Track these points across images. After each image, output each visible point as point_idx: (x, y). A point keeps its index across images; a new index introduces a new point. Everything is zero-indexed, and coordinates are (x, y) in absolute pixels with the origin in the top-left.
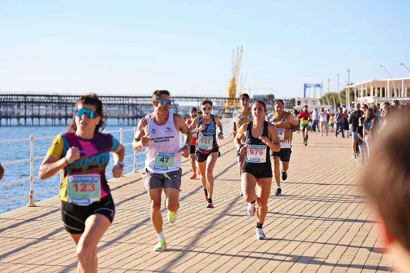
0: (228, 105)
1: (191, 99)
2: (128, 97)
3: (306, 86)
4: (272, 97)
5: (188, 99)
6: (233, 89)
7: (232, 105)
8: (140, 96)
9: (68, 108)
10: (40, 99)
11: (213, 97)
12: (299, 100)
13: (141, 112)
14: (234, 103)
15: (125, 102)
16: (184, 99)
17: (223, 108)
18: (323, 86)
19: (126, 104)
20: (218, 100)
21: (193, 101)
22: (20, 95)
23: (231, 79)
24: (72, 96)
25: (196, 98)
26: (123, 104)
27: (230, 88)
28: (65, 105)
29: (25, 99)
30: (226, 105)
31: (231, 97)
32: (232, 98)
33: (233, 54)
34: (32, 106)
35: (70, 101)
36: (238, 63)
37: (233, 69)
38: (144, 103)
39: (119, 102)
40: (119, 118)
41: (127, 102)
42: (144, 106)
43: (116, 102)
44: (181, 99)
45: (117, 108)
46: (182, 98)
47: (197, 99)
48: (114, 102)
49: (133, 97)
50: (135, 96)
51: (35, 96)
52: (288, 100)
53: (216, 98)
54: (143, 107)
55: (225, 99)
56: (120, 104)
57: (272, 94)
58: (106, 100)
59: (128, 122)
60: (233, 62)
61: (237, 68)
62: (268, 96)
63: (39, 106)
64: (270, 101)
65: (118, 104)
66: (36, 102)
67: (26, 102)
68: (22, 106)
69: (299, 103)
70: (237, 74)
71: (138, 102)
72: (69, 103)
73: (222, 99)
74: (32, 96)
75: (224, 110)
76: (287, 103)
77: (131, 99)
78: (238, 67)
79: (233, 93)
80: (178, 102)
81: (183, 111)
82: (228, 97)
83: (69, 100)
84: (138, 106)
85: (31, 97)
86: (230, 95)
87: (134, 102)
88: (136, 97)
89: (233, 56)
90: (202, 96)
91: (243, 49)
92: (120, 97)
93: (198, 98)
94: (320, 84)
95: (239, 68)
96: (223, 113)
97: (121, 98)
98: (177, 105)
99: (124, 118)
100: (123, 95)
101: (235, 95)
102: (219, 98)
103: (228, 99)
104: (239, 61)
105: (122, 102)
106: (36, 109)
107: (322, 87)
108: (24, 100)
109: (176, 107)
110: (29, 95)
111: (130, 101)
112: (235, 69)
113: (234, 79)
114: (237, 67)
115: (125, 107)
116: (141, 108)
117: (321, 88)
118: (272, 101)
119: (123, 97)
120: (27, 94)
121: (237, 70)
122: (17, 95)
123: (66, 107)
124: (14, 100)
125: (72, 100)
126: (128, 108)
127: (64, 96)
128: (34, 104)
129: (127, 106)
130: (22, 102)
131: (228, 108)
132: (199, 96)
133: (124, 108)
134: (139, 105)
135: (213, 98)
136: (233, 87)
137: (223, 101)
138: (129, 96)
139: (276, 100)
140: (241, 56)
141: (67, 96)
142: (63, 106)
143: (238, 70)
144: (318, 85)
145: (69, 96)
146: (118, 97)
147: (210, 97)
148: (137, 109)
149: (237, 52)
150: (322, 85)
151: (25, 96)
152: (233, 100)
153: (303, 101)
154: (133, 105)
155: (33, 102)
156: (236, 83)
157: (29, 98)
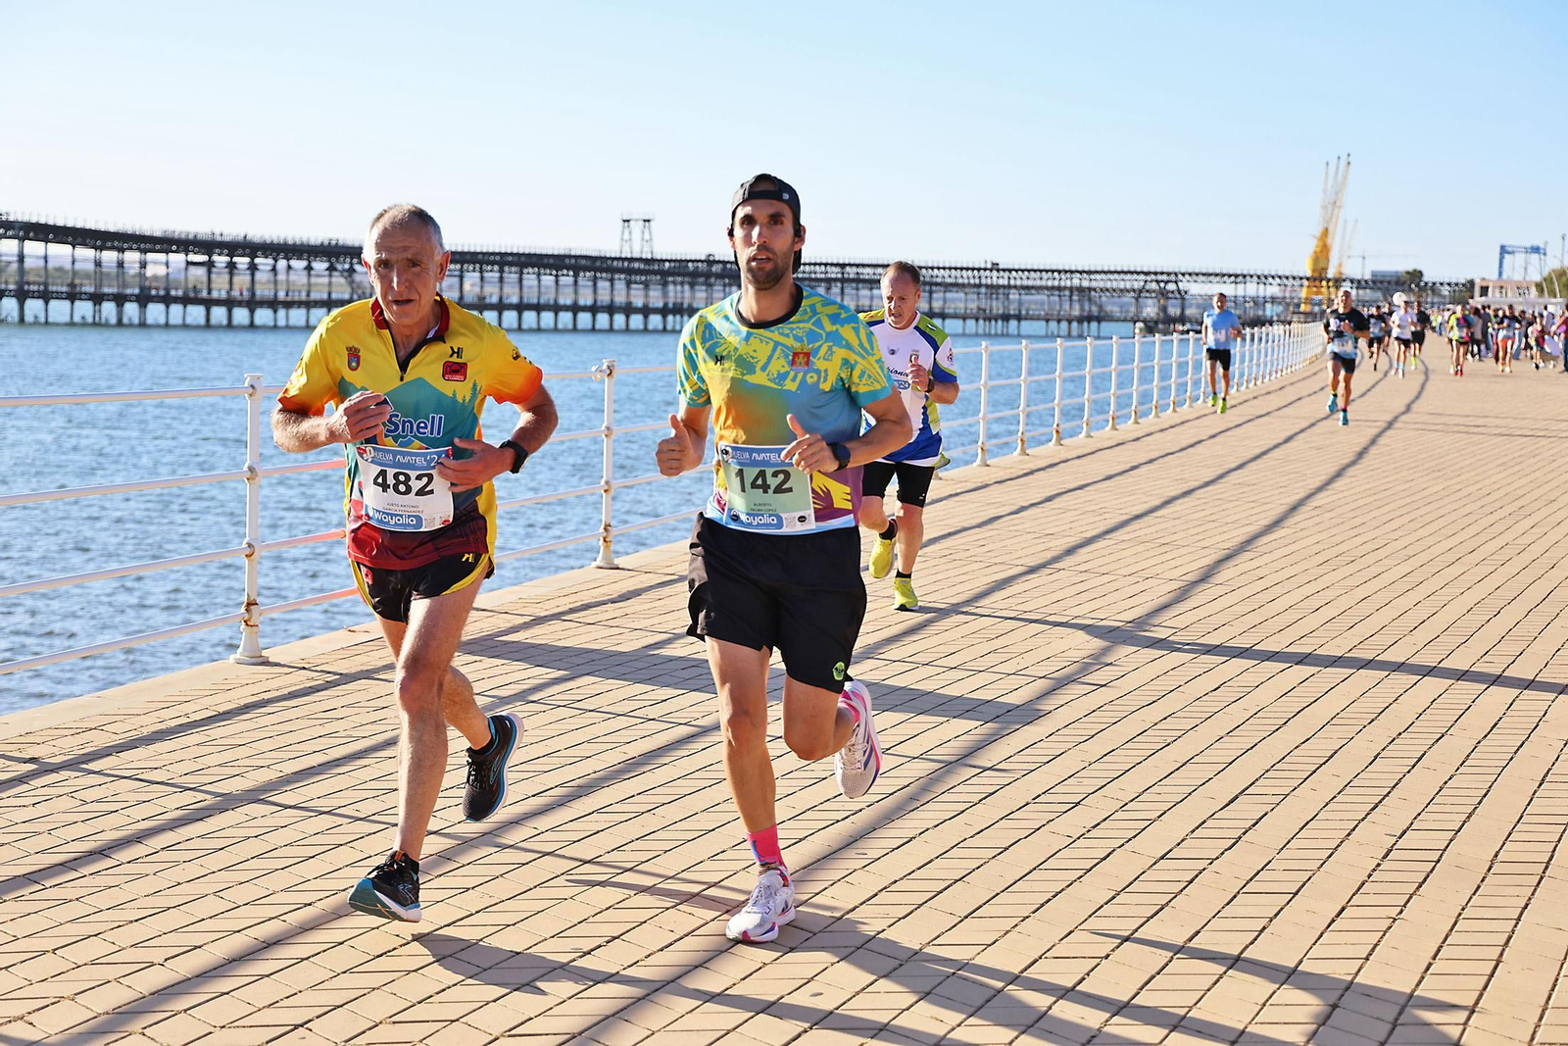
0: (1308, 293)
1: (1218, 278)
2: (1072, 272)
3: (1503, 250)
4: (1416, 275)
5: (1212, 278)
6: (1322, 254)
7: (1317, 293)
8: (1099, 269)
9: (935, 295)
10: (874, 274)
11: (1273, 273)
12: (1484, 284)
13: (1100, 307)
14: (1324, 290)
15: (1063, 283)
16: (1202, 278)
17: (1296, 301)
18: (1548, 252)
19: (1065, 288)
20: (1285, 281)
21: (1225, 282)
22: (832, 265)
23: (1318, 231)
24: (944, 268)
25: (1230, 276)
26: (1059, 288)
27: (1315, 252)
28: (927, 288)
29: (843, 273)
30: (1304, 293)
31: (1316, 275)
32: (1318, 278)
33: (1327, 173)
34: (857, 289)
35: (939, 280)
36: (1337, 194)
37: (1324, 207)
38: (1109, 285)
39: (1050, 283)
40: (1047, 321)
41: (1068, 283)
42: (1107, 294)
43: (1043, 283)
44: (1195, 277)
45: (1045, 298)
46: (1197, 274)
47: (1233, 278)
48: (1038, 283)
49: (1081, 272)
50: (1086, 269)
51: (864, 266)
52: (1457, 284)
53: (1280, 277)
54: (1107, 297)
55: (1301, 278)
56: (1053, 288)
57: (1419, 268)
58: (1021, 278)
59: (1070, 328)
60: (1325, 191)
61: (1333, 205)
62: (1408, 273)
63: (871, 289)
64: (1413, 286)
65: (1047, 288)
66: (864, 281)
67: (843, 281)
68: (836, 289)
69: (1484, 291)
70: (1334, 220)
71: (1094, 284)
72: (937, 284)
73: (1294, 278)
74: (857, 266)
75: (1298, 305)
76: (1454, 291)
77: (1078, 275)
78: (1338, 203)
79: (1322, 265)
80: (1188, 284)
81: (1198, 306)
82: (1309, 274)
83: (937, 277)
84: (1093, 293)
85: (854, 269)
86: (1314, 271)
87: (1085, 284)
88: (1089, 272)
89: (1326, 178)
90: (1245, 272)
91: (1351, 159)
92: (1053, 271)
93: (1237, 276)
94: (1542, 246)
95: (1340, 207)
96: (1294, 313)
97: (1056, 274)
98: (1186, 292)
99: (1059, 321)
100: (1061, 268)
101: (1325, 269)
102: (1287, 278)
103: (1308, 279)
104: (1339, 190)
105: (1056, 283)
106: (864, 297)
107: (1545, 254)
108: (839, 276)
109: (1182, 295)
110: (850, 265)
111: (1076, 282)
112: (1330, 209)
113: (1326, 232)
114: (1335, 203)
115: (1065, 296)
116: (1100, 297)
117: (1542, 256)
118: (1417, 285)
119: (1059, 272)
120: (847, 262)
121: (1333, 210)
122: (826, 265)
123: (931, 292)
124: (819, 276)
125: (944, 277)
126: (1071, 297)
127: (927, 268)
128: (860, 285)
129: (1067, 293)
130: (836, 280)
131: (1308, 301)
132: (1239, 272)
133: (1060, 296)
134: (1095, 290)
135: (1273, 277)
136: (1321, 251)
137: (1297, 283)
138: (1073, 269)
139: (1426, 283)
140: (1345, 178)
141: (932, 268)
142: (924, 291)
143: (1336, 211)
144: (1536, 250)
145: (938, 268)
146: (1047, 271)
147: (1266, 273)
148: (1090, 300)
149: (1337, 168)
150: (1544, 250)
151: (843, 266)
152: (1321, 282)
153: (1494, 287)
154: (1081, 290)
155: (858, 280)
156: (1329, 241)
157: (851, 272)
